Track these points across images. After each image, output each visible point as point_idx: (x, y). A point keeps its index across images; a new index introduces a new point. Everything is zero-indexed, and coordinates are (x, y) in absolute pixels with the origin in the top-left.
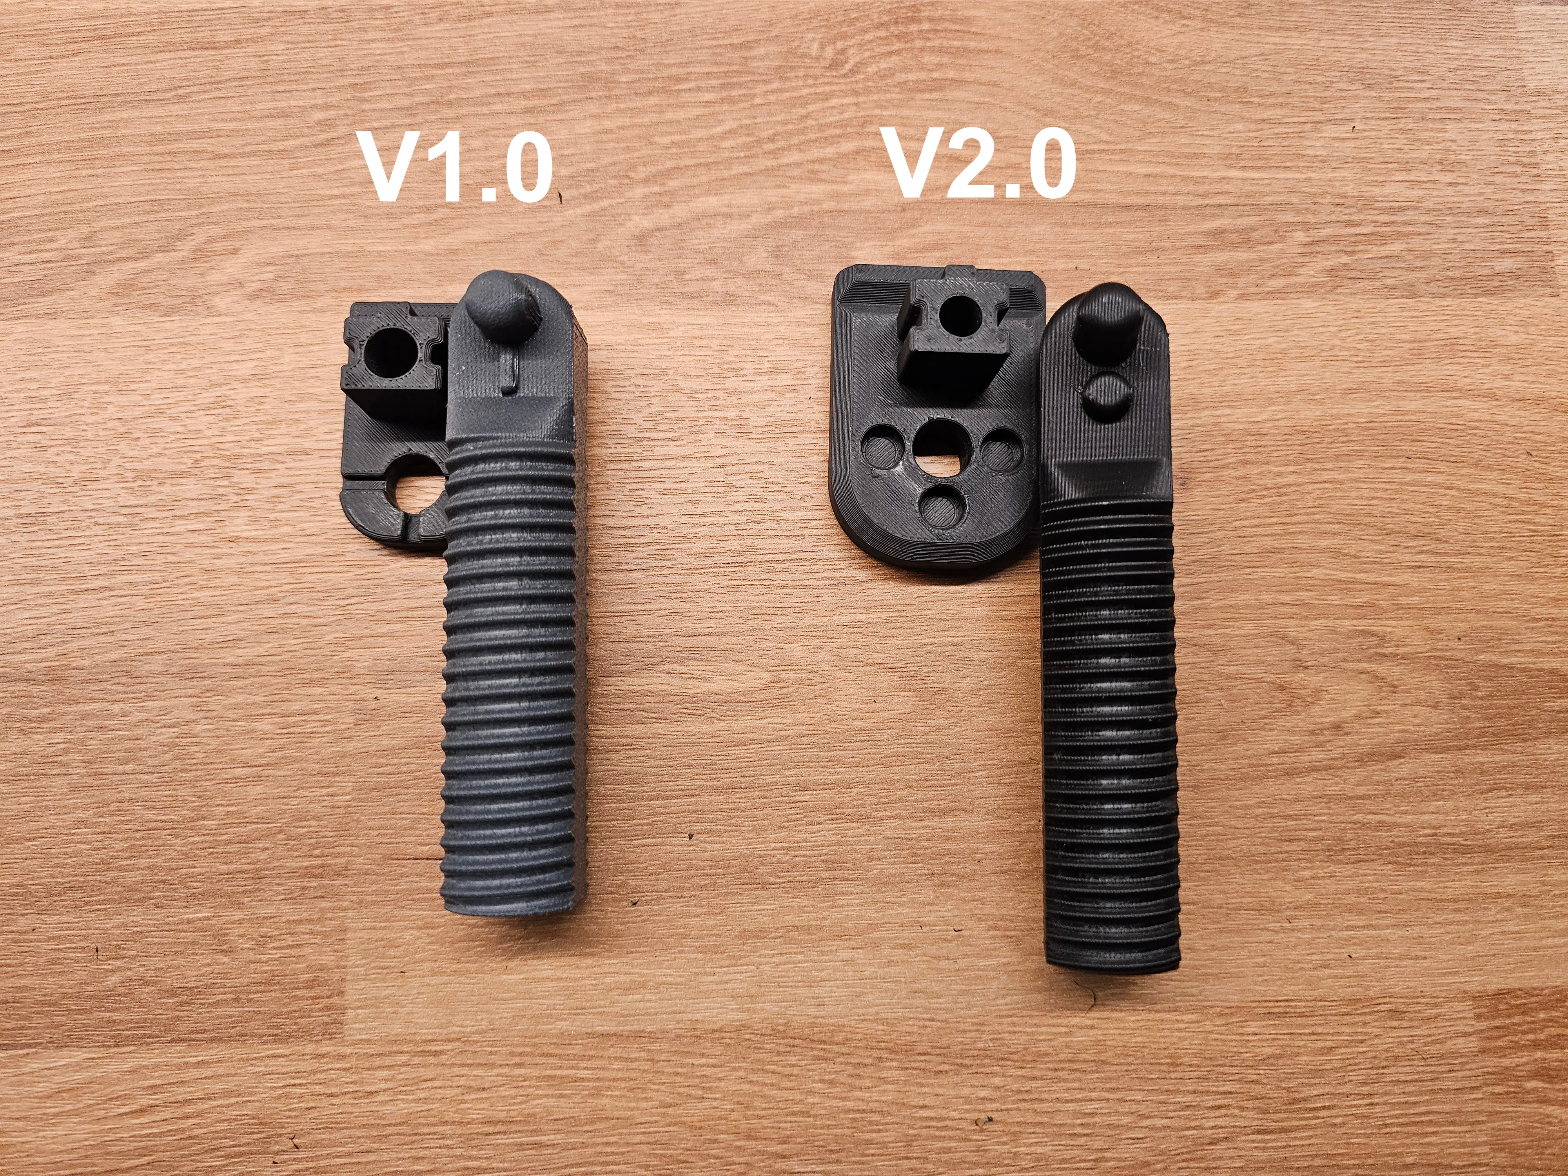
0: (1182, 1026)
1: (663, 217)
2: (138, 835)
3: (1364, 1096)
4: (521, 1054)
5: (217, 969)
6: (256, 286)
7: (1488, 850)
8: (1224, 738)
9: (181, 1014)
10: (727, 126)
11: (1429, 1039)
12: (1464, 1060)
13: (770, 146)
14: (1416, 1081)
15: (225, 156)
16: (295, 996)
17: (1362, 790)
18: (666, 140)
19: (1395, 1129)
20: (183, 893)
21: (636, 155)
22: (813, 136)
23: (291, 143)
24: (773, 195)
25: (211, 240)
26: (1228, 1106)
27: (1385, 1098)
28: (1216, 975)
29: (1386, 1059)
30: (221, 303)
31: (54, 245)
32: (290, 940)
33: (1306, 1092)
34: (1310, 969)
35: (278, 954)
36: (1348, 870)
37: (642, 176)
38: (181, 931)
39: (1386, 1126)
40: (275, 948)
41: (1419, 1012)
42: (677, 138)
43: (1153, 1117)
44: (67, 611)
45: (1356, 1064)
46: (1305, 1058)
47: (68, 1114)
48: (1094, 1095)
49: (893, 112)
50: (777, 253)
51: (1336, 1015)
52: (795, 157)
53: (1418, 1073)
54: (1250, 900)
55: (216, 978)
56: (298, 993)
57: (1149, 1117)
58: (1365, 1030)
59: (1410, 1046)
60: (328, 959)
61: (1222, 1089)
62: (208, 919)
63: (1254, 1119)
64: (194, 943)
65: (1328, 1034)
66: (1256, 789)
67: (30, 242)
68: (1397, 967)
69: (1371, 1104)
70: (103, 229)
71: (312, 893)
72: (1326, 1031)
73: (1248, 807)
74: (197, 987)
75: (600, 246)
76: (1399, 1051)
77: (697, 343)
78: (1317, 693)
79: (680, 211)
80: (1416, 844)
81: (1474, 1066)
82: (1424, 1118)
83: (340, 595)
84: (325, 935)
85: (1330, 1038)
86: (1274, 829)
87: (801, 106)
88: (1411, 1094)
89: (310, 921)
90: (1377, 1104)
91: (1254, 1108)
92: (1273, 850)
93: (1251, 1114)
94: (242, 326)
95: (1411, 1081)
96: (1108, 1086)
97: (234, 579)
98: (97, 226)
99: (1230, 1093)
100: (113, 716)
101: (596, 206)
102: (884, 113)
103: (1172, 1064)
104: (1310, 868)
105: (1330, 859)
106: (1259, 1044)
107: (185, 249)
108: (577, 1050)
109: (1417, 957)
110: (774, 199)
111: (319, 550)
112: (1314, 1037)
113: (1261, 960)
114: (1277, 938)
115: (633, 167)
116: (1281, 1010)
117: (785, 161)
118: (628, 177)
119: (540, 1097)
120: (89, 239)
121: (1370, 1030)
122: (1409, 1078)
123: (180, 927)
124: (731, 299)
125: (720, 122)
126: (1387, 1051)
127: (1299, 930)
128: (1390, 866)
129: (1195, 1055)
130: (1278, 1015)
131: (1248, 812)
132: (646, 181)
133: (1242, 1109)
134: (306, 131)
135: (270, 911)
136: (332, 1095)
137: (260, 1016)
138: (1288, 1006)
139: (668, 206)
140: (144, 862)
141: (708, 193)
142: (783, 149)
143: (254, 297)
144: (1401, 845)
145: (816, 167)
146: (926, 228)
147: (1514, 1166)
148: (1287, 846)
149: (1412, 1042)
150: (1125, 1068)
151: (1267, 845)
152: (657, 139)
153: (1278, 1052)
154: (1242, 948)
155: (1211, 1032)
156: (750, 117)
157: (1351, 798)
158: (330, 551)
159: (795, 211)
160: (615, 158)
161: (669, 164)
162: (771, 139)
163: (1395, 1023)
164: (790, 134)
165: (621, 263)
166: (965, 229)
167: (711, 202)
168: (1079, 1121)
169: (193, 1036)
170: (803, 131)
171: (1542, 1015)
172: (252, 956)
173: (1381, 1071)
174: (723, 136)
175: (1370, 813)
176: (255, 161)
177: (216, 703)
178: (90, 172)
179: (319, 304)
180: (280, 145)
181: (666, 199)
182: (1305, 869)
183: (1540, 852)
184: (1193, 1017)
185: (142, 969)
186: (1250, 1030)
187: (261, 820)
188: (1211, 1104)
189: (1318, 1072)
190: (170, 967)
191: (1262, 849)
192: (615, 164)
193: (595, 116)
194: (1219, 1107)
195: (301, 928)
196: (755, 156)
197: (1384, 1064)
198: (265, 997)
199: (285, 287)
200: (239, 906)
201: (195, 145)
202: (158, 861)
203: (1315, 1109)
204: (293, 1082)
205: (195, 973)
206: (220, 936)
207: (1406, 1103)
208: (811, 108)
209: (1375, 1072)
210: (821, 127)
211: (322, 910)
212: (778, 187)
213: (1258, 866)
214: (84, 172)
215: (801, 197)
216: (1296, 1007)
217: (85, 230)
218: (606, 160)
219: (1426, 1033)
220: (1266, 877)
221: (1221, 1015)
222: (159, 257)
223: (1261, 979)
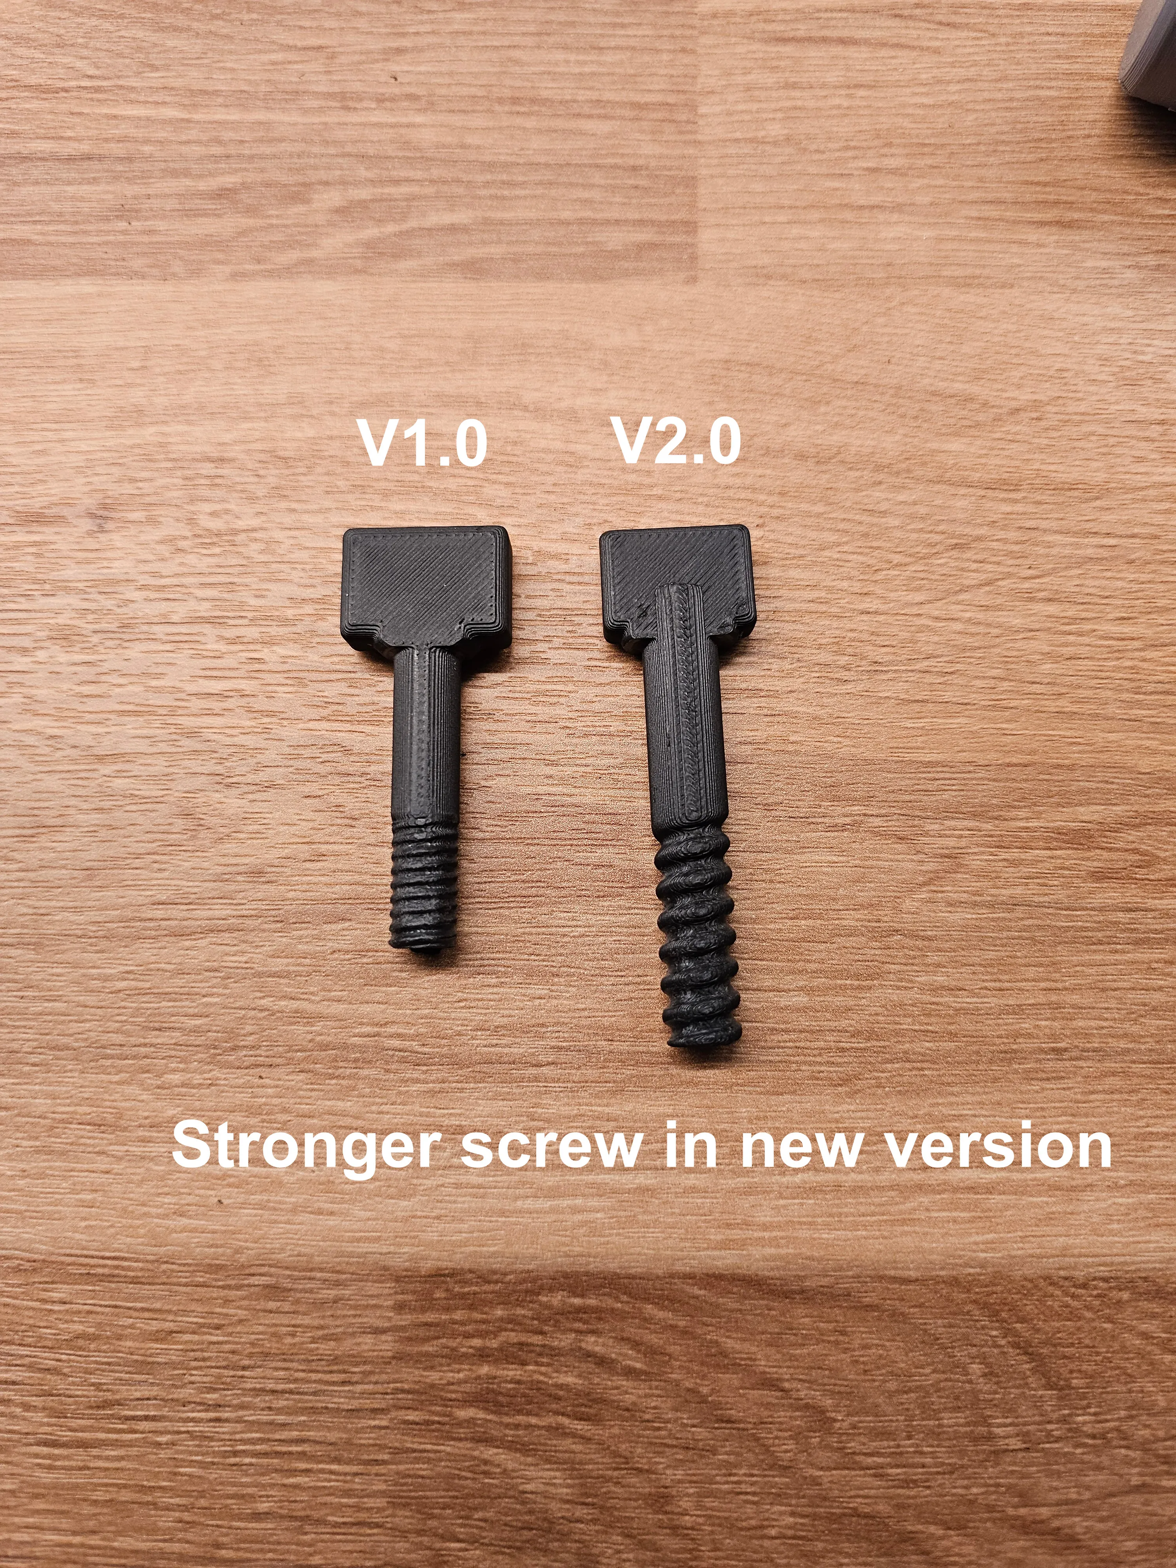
3: (208, 1407)
7: (456, 1063)
11: (320, 1333)
12: (368, 1368)
14: (291, 1392)
17: (279, 964)
19: (247, 1460)
27: (241, 1413)
28: (20, 1212)
29: (250, 1356)
33: (124, 1392)
34: (158, 1216)
36: (239, 1078)
39: (235, 1454)
41: (311, 1291)
45: (204, 1359)
46: (129, 1344)
51: (186, 1285)
53: (296, 1380)
54: (87, 1109)
58: (224, 1311)
59: (289, 1340)
63: (42, 1424)
65: (169, 1312)
66: (123, 952)
68: (288, 1222)
69: (218, 1420)
72: (166, 1307)
73: (107, 978)
76: (271, 1345)
80: (345, 1047)
81: (384, 1377)
82: (294, 1448)
85: (171, 1317)
86: (137, 1012)
88: (280, 1411)
90: (227, 1420)
91: (44, 1409)
92: (133, 1040)
93: (39, 1417)
95: (283, 1392)
104: (183, 1071)
106: (67, 1317)
109: (320, 1212)
112: (147, 1315)
114: (117, 1167)
116: (106, 1271)
121: (232, 1311)
122: (280, 1387)
126: (252, 1344)
128: (302, 1076)
130: (103, 1278)
131: (107, 984)
133: (27, 1407)
138: (117, 1267)
144: (324, 1047)
147: (420, 1533)
148: (153, 1038)
149: (293, 1335)
151: (128, 1034)
153: (92, 1330)
154: (65, 1178)
157: (260, 975)
163: (272, 1305)
171: (499, 1312)
173: (241, 1373)
175: (284, 997)
182: (174, 1071)
183: (533, 1071)
186: (56, 1295)
189: (146, 1366)
197: (246, 1362)
203: (133, 1418)
207: (271, 1423)
209: (232, 1373)
213: (108, 1062)
216: (129, 1269)
219: (316, 1323)
220: (116, 1078)
221: (17, 1270)
223: (83, 1224)
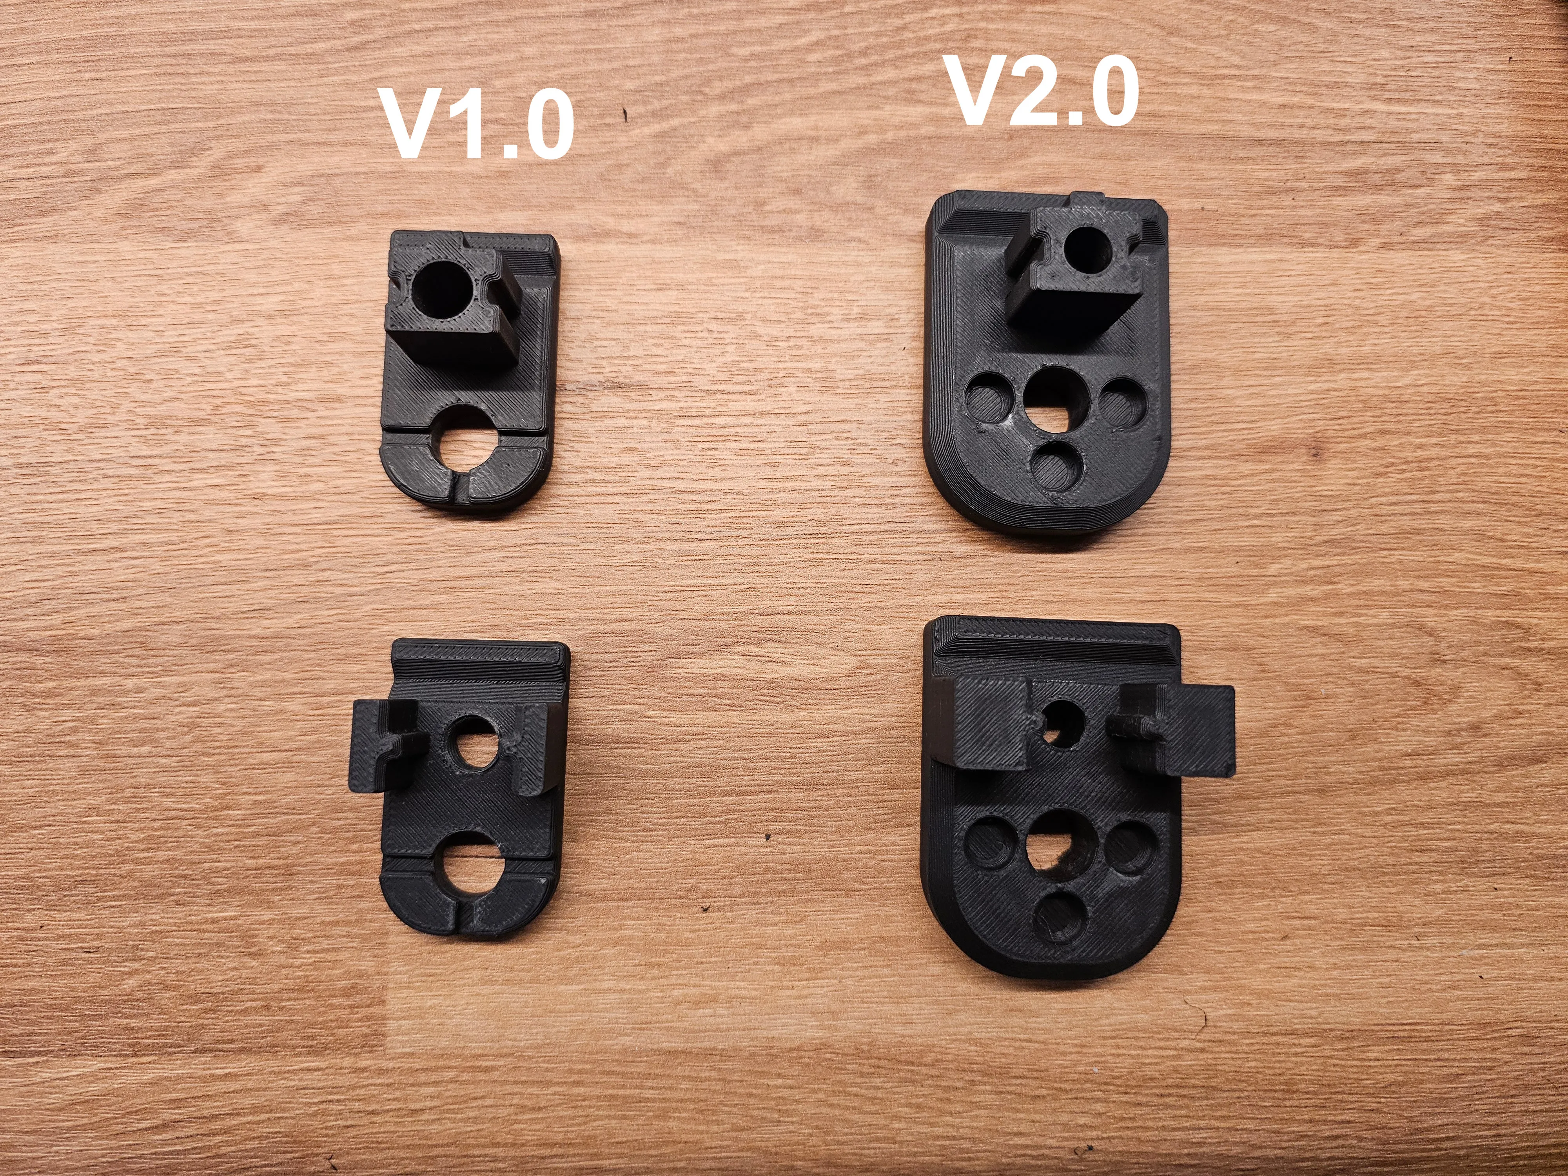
0: (1299, 1050)
1: (741, 139)
2: (156, 825)
4: (580, 1072)
5: (245, 973)
6: (282, 209)
8: (1353, 738)
9: (206, 1022)
10: (814, 37)
13: (863, 61)
15: (246, 59)
16: (331, 1005)
18: (745, 51)
20: (207, 889)
21: (711, 67)
22: (910, 50)
23: (322, 46)
24: (865, 117)
25: (231, 156)
26: (1345, 1137)
30: (243, 227)
31: (54, 158)
32: (325, 944)
35: (312, 959)
37: (718, 91)
38: (205, 931)
40: (308, 952)
42: (757, 49)
43: (1265, 1147)
44: (74, 574)
47: (84, 1128)
48: (1203, 1123)
49: (1001, 26)
50: (869, 183)
52: (890, 73)
55: (244, 983)
56: (334, 1001)
57: (1261, 1147)
60: (367, 965)
61: (1339, 1118)
62: (234, 918)
64: (218, 944)
67: (26, 154)
70: (108, 142)
71: (349, 892)
74: (223, 993)
75: (670, 171)
77: (778, 283)
78: (1456, 690)
79: (760, 133)
83: (378, 560)
84: (364, 938)
87: (897, 15)
89: (348, 923)
94: (266, 254)
96: (1218, 1114)
97: (260, 542)
98: (102, 137)
99: (1349, 1122)
100: (126, 692)
101: (665, 126)
102: (991, 26)
103: (1288, 1091)
105: (1463, 872)
107: (201, 165)
108: (642, 1068)
110: (866, 122)
111: (355, 510)
113: (1387, 980)
115: (708, 82)
117: (879, 78)
118: (701, 92)
119: (599, 1118)
120: (93, 153)
123: (204, 927)
124: (816, 235)
125: (806, 32)
127: (1428, 949)
129: (1312, 1082)
132: (722, 98)
134: (338, 32)
135: (303, 911)
136: (373, 1113)
137: (293, 1026)
139: (747, 127)
140: (162, 855)
141: (792, 113)
142: (876, 64)
143: (279, 221)
145: (914, 86)
146: (1036, 159)
150: (1237, 1095)
152: (735, 50)
155: (1331, 1057)
156: (840, 28)
158: (367, 511)
159: (890, 136)
160: (687, 71)
161: (748, 79)
162: (864, 53)
164: (886, 47)
165: (694, 191)
166: (1080, 161)
167: (796, 124)
168: (1186, 1151)
169: (220, 1046)
170: (900, 45)
172: (283, 960)
174: (811, 48)
176: (279, 66)
177: (240, 679)
178: (93, 75)
179: (353, 232)
180: (309, 48)
181: (744, 119)
184: (1312, 1041)
185: (162, 972)
187: (292, 810)
188: (1327, 1134)
190: (193, 970)
191: (1391, 860)
192: (686, 77)
193: (665, 23)
194: (1336, 1137)
195: (337, 931)
196: (846, 72)
198: (298, 1005)
199: (314, 210)
200: (269, 905)
201: (212, 46)
202: (179, 854)
204: (330, 1097)
205: (221, 978)
206: (248, 938)
208: (908, 18)
210: (920, 41)
211: (360, 911)
212: (870, 107)
214: (87, 76)
215: (896, 120)
217: (89, 141)
218: (675, 74)
222: (173, 175)
